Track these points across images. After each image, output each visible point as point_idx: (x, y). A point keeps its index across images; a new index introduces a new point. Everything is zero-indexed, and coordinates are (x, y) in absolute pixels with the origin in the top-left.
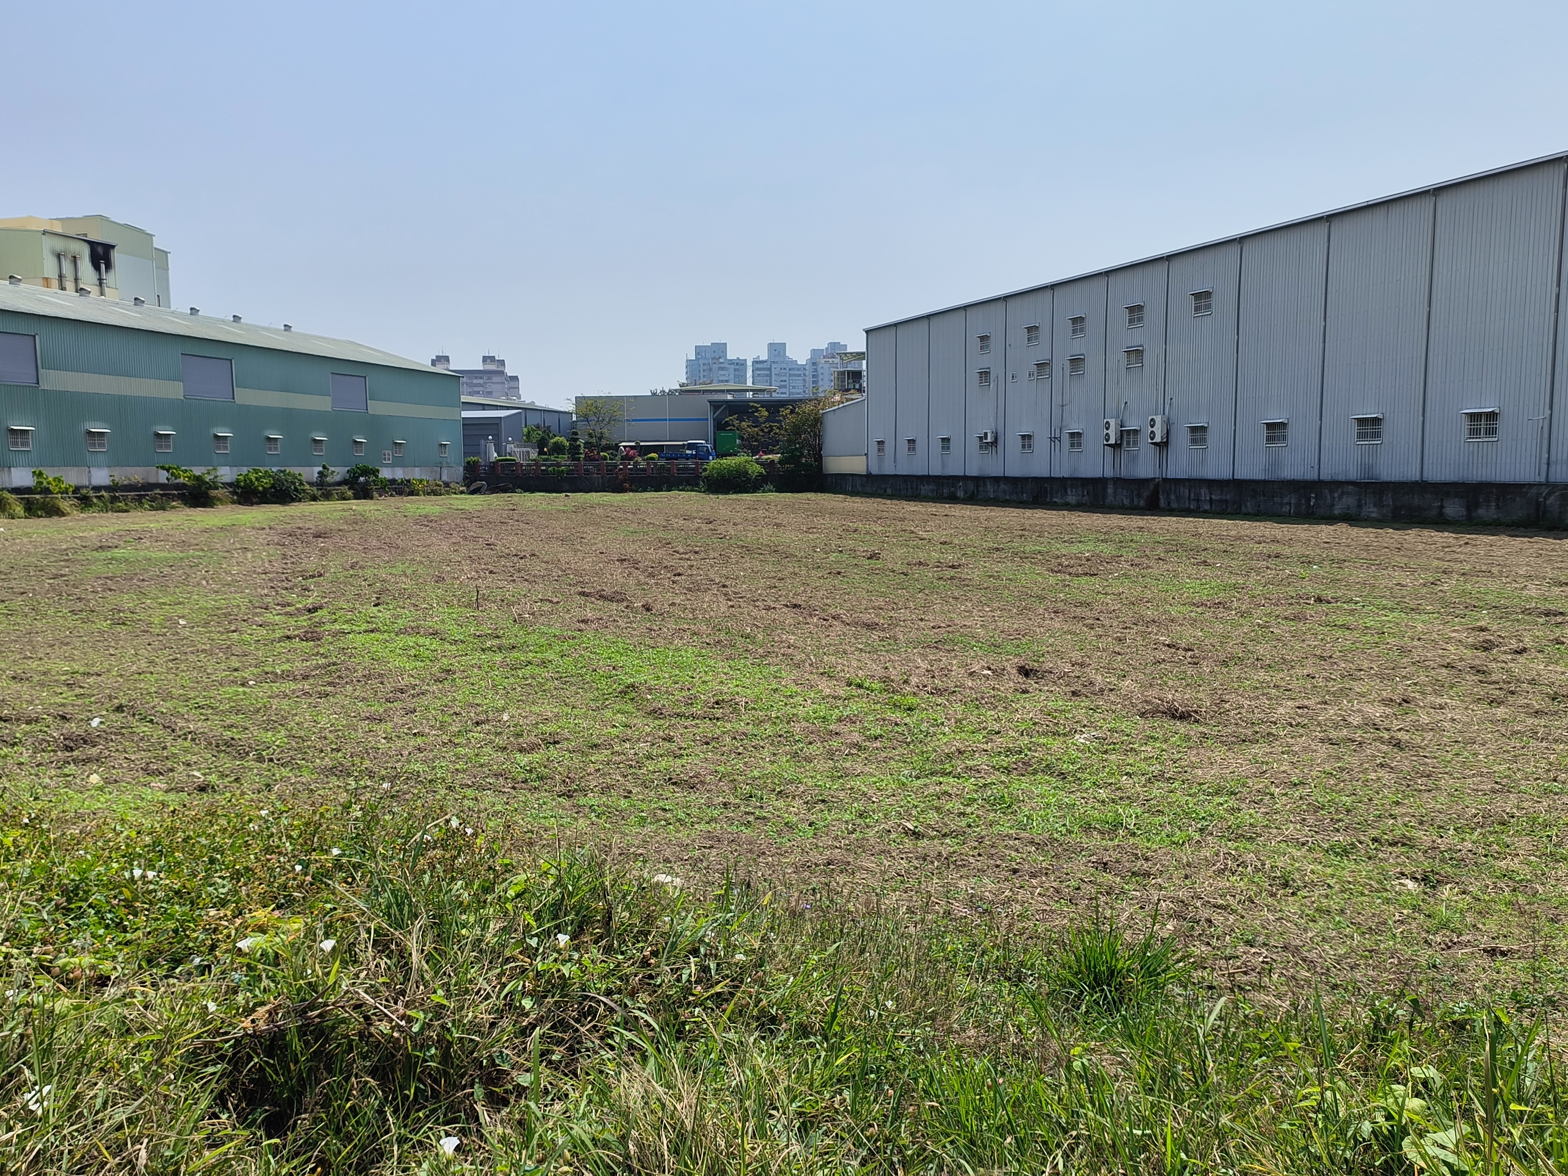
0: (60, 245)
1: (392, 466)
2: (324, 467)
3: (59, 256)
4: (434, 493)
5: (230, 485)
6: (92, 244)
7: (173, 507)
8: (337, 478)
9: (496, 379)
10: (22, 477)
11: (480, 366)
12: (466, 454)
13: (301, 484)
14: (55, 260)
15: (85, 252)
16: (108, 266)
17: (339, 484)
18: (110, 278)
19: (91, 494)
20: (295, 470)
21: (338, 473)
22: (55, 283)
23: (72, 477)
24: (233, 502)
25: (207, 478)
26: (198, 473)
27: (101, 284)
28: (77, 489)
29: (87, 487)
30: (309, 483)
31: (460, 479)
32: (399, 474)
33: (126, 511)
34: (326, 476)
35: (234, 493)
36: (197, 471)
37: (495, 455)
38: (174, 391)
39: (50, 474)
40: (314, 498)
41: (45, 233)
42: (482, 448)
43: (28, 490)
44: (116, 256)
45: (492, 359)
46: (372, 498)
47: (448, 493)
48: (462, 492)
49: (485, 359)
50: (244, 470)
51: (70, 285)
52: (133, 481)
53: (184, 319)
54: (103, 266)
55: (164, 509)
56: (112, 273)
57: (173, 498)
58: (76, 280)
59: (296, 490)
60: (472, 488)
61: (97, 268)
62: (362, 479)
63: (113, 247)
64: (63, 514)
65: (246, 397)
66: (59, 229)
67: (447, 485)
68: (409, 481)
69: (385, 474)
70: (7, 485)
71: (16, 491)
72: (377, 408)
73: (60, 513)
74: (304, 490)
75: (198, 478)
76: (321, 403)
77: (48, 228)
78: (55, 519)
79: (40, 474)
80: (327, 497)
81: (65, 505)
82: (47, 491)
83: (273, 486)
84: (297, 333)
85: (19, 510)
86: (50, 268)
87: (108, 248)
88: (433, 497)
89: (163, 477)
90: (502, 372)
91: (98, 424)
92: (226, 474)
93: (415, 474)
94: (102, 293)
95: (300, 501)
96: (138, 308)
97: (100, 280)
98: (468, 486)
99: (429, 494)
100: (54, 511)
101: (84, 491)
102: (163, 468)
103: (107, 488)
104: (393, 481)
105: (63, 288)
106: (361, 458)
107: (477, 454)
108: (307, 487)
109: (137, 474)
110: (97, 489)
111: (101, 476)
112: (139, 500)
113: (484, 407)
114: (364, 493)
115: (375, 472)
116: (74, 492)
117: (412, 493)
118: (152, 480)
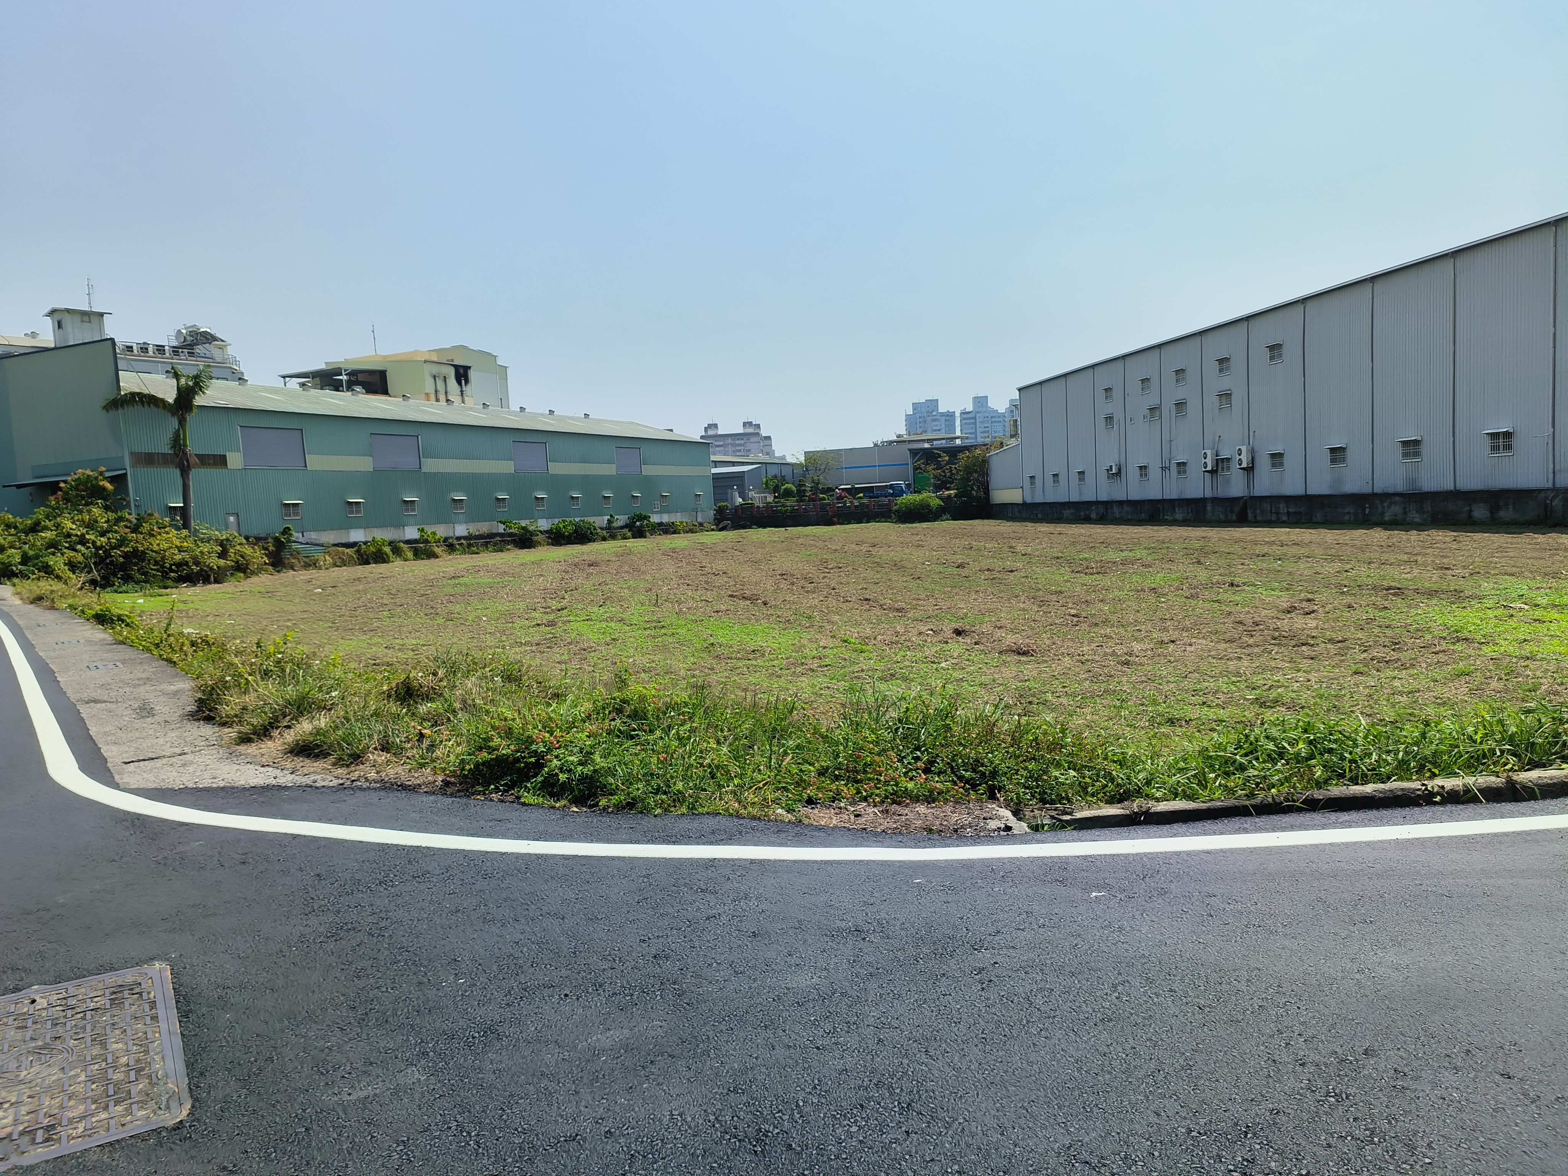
0: (435, 369)
1: (660, 512)
2: (611, 516)
3: (435, 377)
4: (691, 531)
5: (547, 532)
6: (456, 367)
7: (508, 550)
8: (620, 523)
9: (753, 439)
10: (411, 533)
11: (741, 430)
12: (716, 501)
13: (595, 529)
14: (433, 380)
15: (452, 371)
16: (467, 382)
17: (622, 528)
18: (468, 389)
19: (455, 542)
20: (591, 519)
21: (621, 520)
22: (433, 396)
23: (442, 531)
24: (548, 544)
25: (531, 528)
26: (524, 525)
27: (462, 394)
28: (446, 539)
29: (452, 538)
30: (601, 529)
31: (712, 520)
32: (665, 518)
33: (478, 553)
34: (612, 523)
35: (549, 538)
36: (523, 523)
37: (741, 500)
38: (507, 467)
39: (429, 530)
40: (604, 539)
41: (425, 362)
42: (729, 495)
43: (415, 541)
44: (472, 374)
45: (750, 424)
46: (645, 537)
47: (702, 531)
48: (713, 530)
49: (745, 424)
50: (556, 521)
51: (442, 397)
52: (481, 532)
53: (515, 416)
54: (463, 382)
55: (502, 551)
56: (469, 386)
57: (508, 543)
58: (446, 393)
59: (591, 533)
60: (720, 526)
61: (460, 383)
62: (638, 523)
63: (470, 367)
64: (437, 557)
65: (556, 468)
66: (435, 359)
67: (701, 524)
68: (673, 523)
69: (655, 519)
70: (402, 538)
71: (408, 542)
72: (649, 470)
73: (435, 556)
74: (597, 534)
75: (524, 528)
76: (609, 470)
77: (427, 358)
78: (432, 560)
79: (422, 530)
80: (613, 537)
81: (438, 550)
82: (426, 541)
83: (576, 531)
84: (593, 419)
85: (410, 555)
86: (429, 387)
87: (467, 368)
88: (690, 534)
89: (501, 528)
90: (758, 434)
91: (459, 494)
92: (544, 524)
93: (677, 518)
94: (463, 402)
95: (594, 541)
96: (485, 411)
97: (462, 391)
98: (717, 525)
99: (687, 532)
100: (432, 555)
101: (450, 541)
102: (501, 522)
103: (465, 538)
104: (661, 524)
105: (437, 400)
106: (638, 508)
107: (726, 500)
108: (599, 530)
109: (484, 528)
110: (459, 538)
111: (461, 530)
112: (486, 545)
113: (733, 464)
114: (639, 534)
115: (647, 518)
116: (444, 542)
117: (675, 532)
118: (494, 531)
